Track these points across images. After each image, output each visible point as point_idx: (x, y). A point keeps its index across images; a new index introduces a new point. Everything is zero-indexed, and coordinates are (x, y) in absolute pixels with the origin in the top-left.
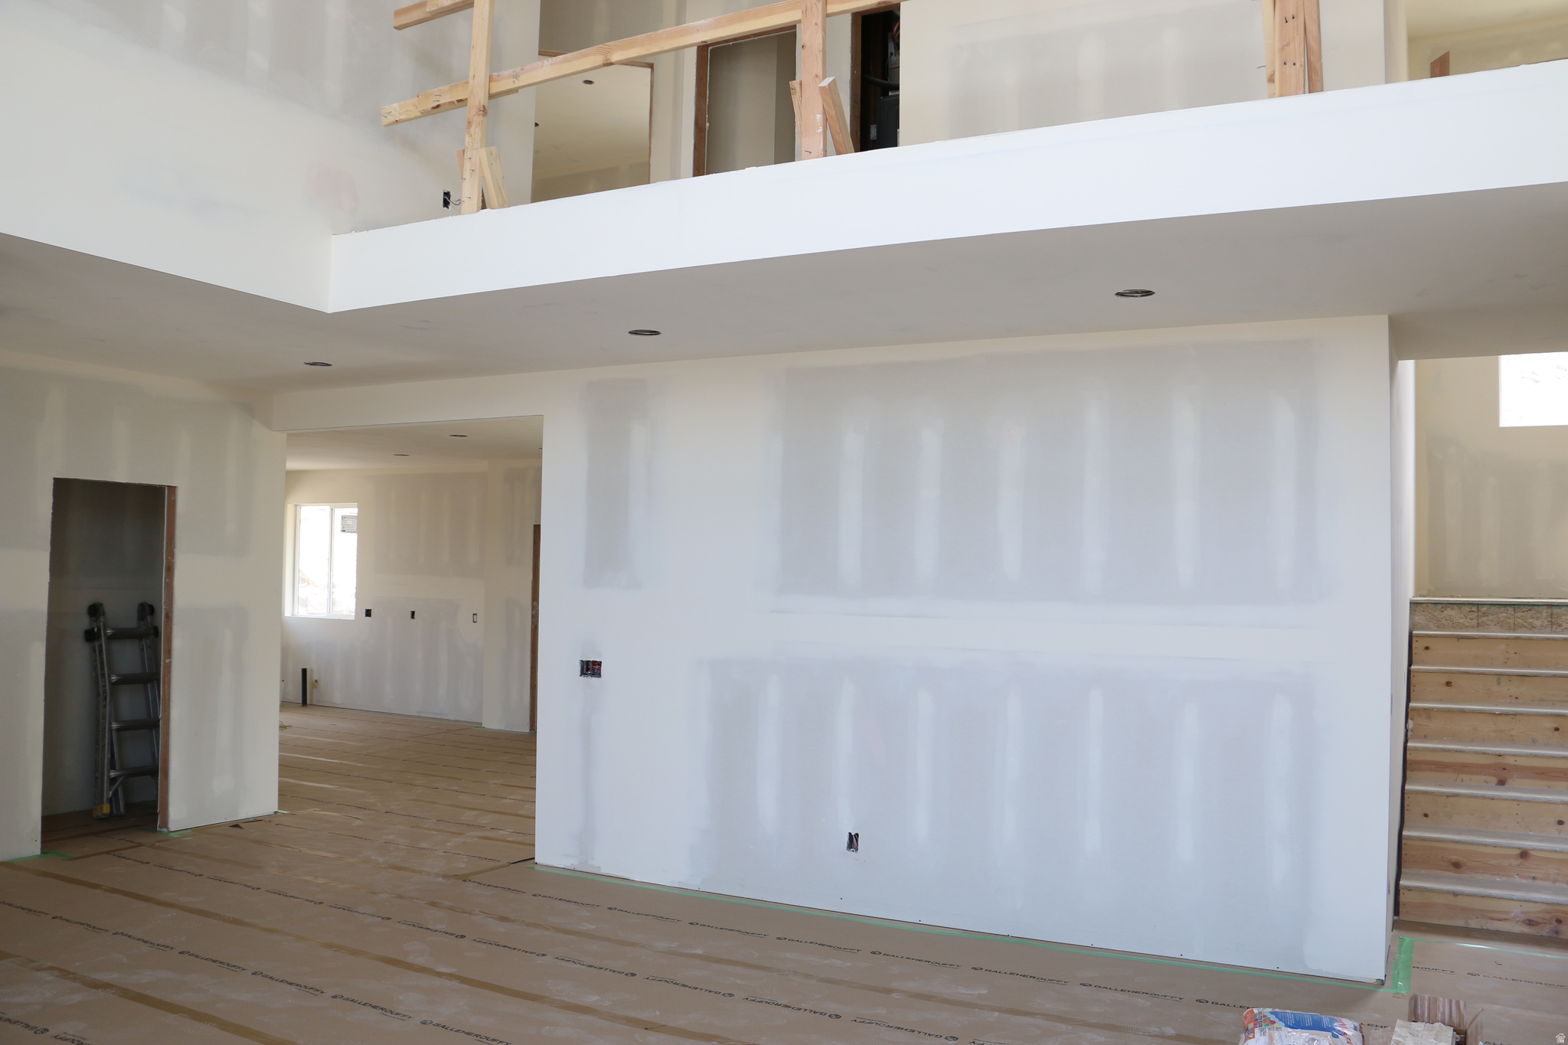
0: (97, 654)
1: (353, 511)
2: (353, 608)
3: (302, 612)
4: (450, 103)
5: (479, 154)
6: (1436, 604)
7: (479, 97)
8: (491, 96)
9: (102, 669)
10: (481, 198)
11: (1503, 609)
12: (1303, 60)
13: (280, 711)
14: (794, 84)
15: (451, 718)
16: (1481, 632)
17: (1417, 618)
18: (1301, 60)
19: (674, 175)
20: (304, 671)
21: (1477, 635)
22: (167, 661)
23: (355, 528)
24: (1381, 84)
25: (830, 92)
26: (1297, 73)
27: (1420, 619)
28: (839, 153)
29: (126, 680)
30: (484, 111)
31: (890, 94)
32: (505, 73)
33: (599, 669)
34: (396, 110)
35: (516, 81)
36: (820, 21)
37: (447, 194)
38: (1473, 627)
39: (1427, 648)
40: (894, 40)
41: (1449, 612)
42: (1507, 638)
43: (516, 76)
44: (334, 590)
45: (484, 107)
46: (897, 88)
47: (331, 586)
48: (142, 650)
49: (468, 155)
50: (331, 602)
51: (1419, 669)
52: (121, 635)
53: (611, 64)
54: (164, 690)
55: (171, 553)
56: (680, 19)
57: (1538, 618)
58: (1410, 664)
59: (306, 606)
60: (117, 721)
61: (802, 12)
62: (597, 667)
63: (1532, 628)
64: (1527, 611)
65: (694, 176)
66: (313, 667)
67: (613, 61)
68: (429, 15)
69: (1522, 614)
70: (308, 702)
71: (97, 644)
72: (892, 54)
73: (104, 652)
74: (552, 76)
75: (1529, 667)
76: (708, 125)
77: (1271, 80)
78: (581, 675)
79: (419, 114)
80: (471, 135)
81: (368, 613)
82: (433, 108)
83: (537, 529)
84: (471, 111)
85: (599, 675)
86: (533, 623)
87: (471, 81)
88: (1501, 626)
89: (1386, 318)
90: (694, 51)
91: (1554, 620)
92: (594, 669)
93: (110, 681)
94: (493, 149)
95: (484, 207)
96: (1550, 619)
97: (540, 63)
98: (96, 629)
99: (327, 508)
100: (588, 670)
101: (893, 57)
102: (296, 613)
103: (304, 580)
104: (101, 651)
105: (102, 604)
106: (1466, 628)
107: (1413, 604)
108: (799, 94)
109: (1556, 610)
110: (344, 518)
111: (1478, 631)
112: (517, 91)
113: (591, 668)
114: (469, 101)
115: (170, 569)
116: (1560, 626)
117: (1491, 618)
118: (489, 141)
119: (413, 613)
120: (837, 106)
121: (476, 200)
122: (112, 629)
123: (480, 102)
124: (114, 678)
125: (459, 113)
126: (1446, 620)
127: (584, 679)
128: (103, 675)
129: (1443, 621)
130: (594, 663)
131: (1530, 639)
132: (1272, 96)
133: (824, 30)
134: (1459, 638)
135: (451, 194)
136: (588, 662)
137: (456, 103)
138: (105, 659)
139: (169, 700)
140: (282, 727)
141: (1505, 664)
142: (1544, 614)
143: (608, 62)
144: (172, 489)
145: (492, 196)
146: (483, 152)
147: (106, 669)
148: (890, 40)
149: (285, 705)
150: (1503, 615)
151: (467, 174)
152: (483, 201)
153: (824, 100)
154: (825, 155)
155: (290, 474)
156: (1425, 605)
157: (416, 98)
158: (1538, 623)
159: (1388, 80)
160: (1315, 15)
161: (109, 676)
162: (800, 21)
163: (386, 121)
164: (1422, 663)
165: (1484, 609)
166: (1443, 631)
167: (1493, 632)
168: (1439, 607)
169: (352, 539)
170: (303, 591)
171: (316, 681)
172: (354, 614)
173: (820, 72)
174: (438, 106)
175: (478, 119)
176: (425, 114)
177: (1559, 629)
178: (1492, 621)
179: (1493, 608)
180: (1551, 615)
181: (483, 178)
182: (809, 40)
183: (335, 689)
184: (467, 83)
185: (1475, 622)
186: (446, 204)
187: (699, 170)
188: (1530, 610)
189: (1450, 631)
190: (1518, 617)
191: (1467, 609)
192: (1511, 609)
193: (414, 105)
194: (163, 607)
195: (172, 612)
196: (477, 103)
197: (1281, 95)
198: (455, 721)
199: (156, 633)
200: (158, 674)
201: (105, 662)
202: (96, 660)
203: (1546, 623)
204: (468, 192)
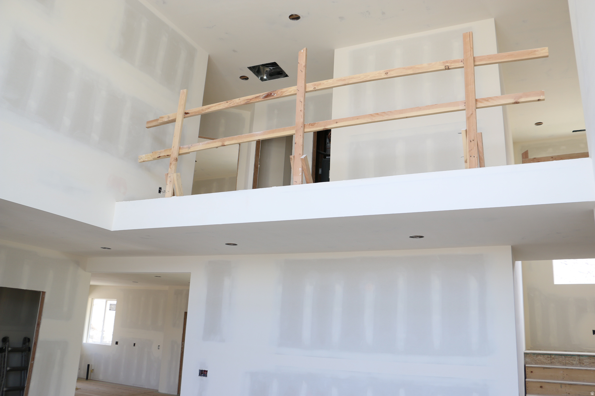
0: (3, 358)
1: (114, 302)
2: (111, 340)
3: (90, 341)
4: (164, 156)
5: (173, 176)
6: (534, 354)
7: (175, 154)
8: (179, 154)
9: (4, 364)
10: (173, 192)
11: (560, 357)
12: (477, 155)
13: (77, 382)
14: (292, 157)
15: (146, 387)
16: (553, 365)
17: (527, 359)
18: (476, 155)
19: (245, 188)
20: (89, 365)
21: (551, 367)
22: (32, 362)
23: (115, 309)
24: (505, 165)
25: (305, 160)
26: (475, 160)
27: (528, 360)
28: (307, 183)
29: (14, 369)
30: (176, 160)
31: (327, 157)
32: (185, 146)
33: (207, 374)
34: (144, 157)
35: (189, 149)
36: (302, 134)
37: (160, 188)
38: (549, 364)
39: (532, 372)
40: (329, 138)
41: (539, 357)
42: (563, 369)
43: (189, 148)
44: (104, 333)
45: (176, 158)
46: (329, 155)
47: (103, 331)
48: (22, 357)
49: (169, 175)
50: (102, 338)
51: (529, 381)
52: (15, 350)
53: (225, 145)
54: (29, 374)
55: (40, 318)
56: (251, 131)
57: (574, 361)
58: (525, 378)
59: (92, 338)
60: (6, 387)
61: (296, 131)
62: (206, 373)
63: (572, 364)
64: (570, 358)
65: (253, 189)
66: (92, 364)
67: (225, 144)
68: (159, 124)
69: (568, 359)
70: (89, 378)
71: (3, 354)
72: (328, 143)
73: (6, 357)
74: (202, 149)
75: (573, 381)
76: (259, 166)
77: (466, 162)
78: (199, 376)
79: (152, 159)
80: (171, 168)
81: (117, 343)
82: (158, 157)
83: (186, 313)
84: (171, 159)
85: (206, 376)
86: (181, 350)
87: (172, 149)
88: (560, 363)
89: (510, 246)
90: (255, 142)
91: (581, 362)
92: (204, 373)
93: (6, 370)
94: (179, 174)
95: (174, 195)
96: (579, 361)
97: (198, 144)
98: (4, 348)
99: (104, 300)
100: (202, 373)
101: (328, 144)
102: (88, 341)
103: (92, 328)
104: (5, 357)
105: (8, 337)
106: (547, 364)
107: (526, 354)
108: (293, 160)
109: (581, 358)
110: (111, 305)
111: (551, 365)
112: (189, 153)
113: (203, 373)
114: (171, 156)
115: (39, 325)
116: (583, 364)
117: (556, 360)
118: (177, 171)
119: (134, 344)
120: (307, 165)
121: (171, 192)
122: (11, 348)
123: (175, 156)
124: (8, 369)
125: (167, 160)
126: (539, 360)
127: (200, 377)
128: (4, 367)
129: (537, 361)
130: (205, 371)
131: (572, 369)
132: (466, 168)
133: (303, 138)
134: (544, 368)
135: (162, 188)
136: (202, 371)
137: (166, 156)
138: (6, 360)
139: (30, 379)
140: (77, 389)
141: (563, 379)
142: (577, 359)
143: (223, 145)
144: (44, 293)
145: (177, 191)
146: (175, 175)
147: (5, 365)
148: (327, 138)
149: (79, 379)
150: (561, 359)
151: (168, 183)
152: (174, 193)
153: (302, 163)
154: (302, 184)
155: (92, 286)
156: (530, 354)
157: (152, 153)
158: (574, 362)
159: (508, 163)
160: (481, 140)
161: (6, 368)
162: (294, 134)
163: (140, 161)
164: (530, 378)
165: (553, 356)
166: (537, 365)
167: (557, 366)
168: (536, 355)
169: (113, 313)
170: (91, 333)
171: (93, 370)
172: (111, 343)
173: (301, 153)
174: (160, 157)
175: (174, 163)
176: (154, 159)
177: (583, 365)
178: (556, 361)
179: (556, 356)
180: (580, 360)
181: (174, 184)
182: (297, 141)
183: (100, 374)
184: (171, 149)
185: (550, 362)
186: (160, 192)
187: (255, 186)
188: (571, 357)
189: (540, 365)
190: (566, 360)
191: (546, 356)
192: (563, 357)
193: (151, 156)
194: (34, 340)
195: (37, 342)
196: (174, 157)
197: (470, 168)
198: (148, 389)
199: (29, 349)
200: (28, 367)
201: (6, 362)
202: (2, 361)
203: (578, 363)
204: (168, 189)
